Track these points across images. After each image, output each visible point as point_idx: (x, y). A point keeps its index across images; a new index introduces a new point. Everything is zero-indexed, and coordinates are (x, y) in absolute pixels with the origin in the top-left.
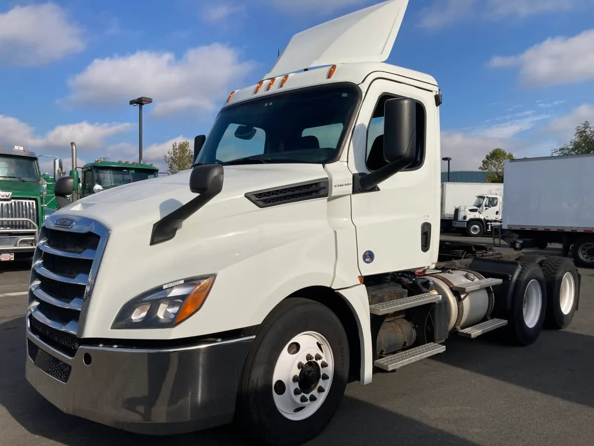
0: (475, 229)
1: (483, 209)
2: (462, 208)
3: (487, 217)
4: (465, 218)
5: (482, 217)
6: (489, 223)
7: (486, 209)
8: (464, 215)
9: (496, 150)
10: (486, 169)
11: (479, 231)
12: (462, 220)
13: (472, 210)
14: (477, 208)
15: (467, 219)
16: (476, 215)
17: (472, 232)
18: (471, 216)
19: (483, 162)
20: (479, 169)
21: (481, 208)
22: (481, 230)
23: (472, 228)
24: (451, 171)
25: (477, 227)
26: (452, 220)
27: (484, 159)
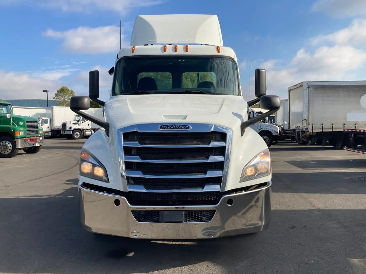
0: (77, 135)
1: (80, 123)
2: (68, 122)
3: (83, 127)
4: (70, 128)
5: (80, 127)
6: (84, 131)
7: (83, 122)
8: (70, 126)
9: (63, 87)
10: (57, 98)
11: (79, 136)
12: (69, 130)
13: (74, 124)
14: (78, 122)
15: (72, 129)
16: (77, 126)
17: (76, 137)
18: (74, 127)
19: (56, 94)
20: (53, 98)
21: (79, 122)
22: (80, 135)
23: (75, 134)
24: (49, 99)
25: (78, 133)
26: (61, 130)
27: (56, 92)
